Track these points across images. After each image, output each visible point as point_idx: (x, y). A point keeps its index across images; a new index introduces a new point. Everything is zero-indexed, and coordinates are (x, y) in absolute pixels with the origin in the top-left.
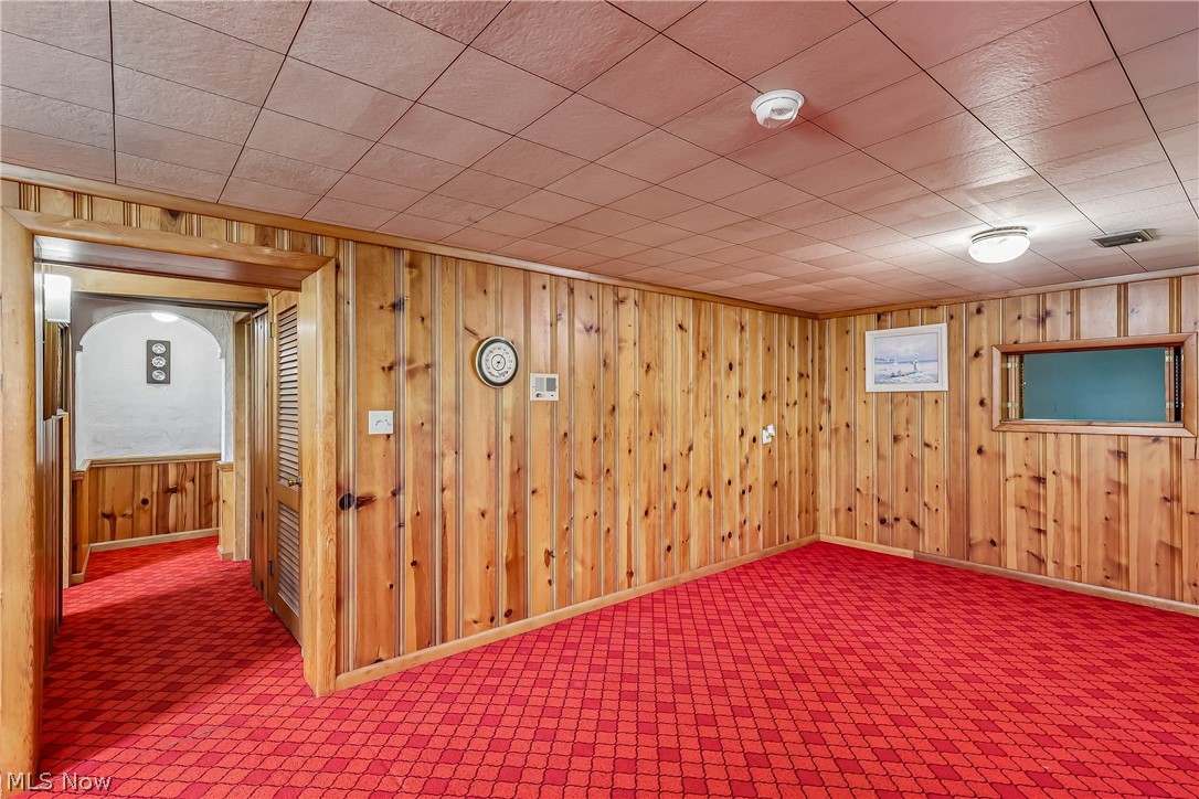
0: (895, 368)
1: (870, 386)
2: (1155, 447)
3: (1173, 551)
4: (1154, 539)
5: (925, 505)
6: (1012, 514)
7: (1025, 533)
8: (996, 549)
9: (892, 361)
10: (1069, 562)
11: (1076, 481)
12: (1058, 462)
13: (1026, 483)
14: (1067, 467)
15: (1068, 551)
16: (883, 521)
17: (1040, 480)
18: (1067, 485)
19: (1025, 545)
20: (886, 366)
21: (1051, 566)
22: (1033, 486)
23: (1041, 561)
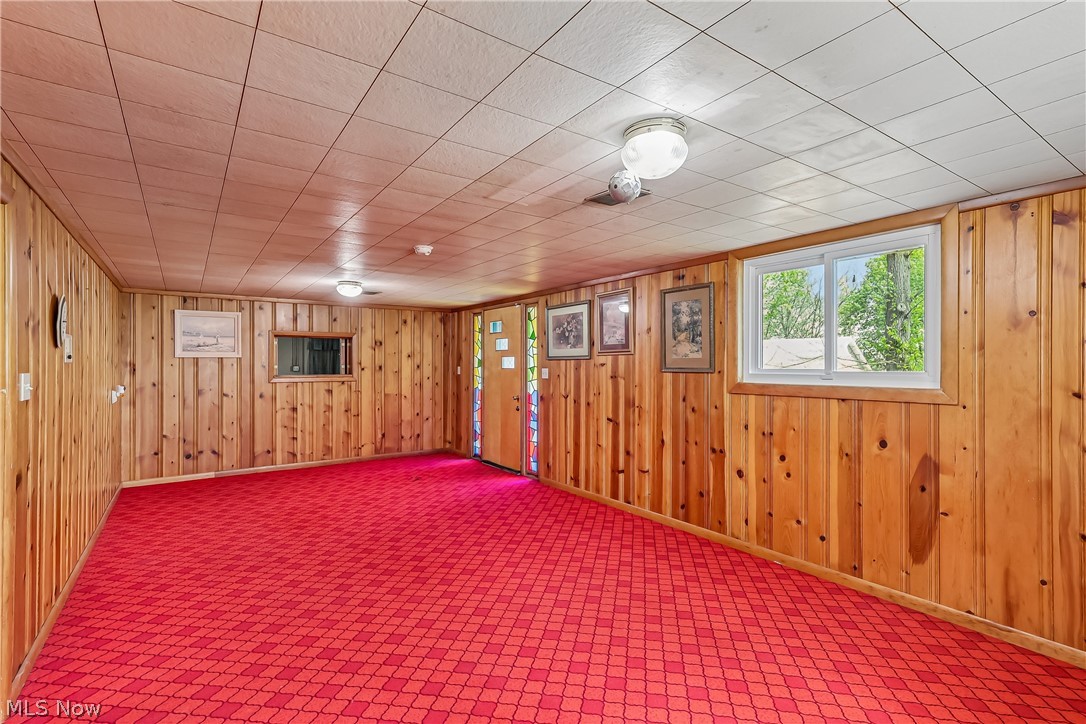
0: (201, 340)
1: (179, 353)
2: (342, 387)
3: (348, 434)
4: (342, 431)
5: (224, 437)
6: (279, 431)
7: (287, 441)
8: (270, 455)
9: (198, 335)
10: (307, 452)
11: (311, 407)
12: (303, 398)
13: (287, 412)
14: (307, 401)
15: (307, 447)
16: (188, 457)
17: (294, 409)
18: (307, 409)
19: (287, 449)
20: (193, 338)
21: (299, 456)
22: (291, 413)
23: (294, 455)
